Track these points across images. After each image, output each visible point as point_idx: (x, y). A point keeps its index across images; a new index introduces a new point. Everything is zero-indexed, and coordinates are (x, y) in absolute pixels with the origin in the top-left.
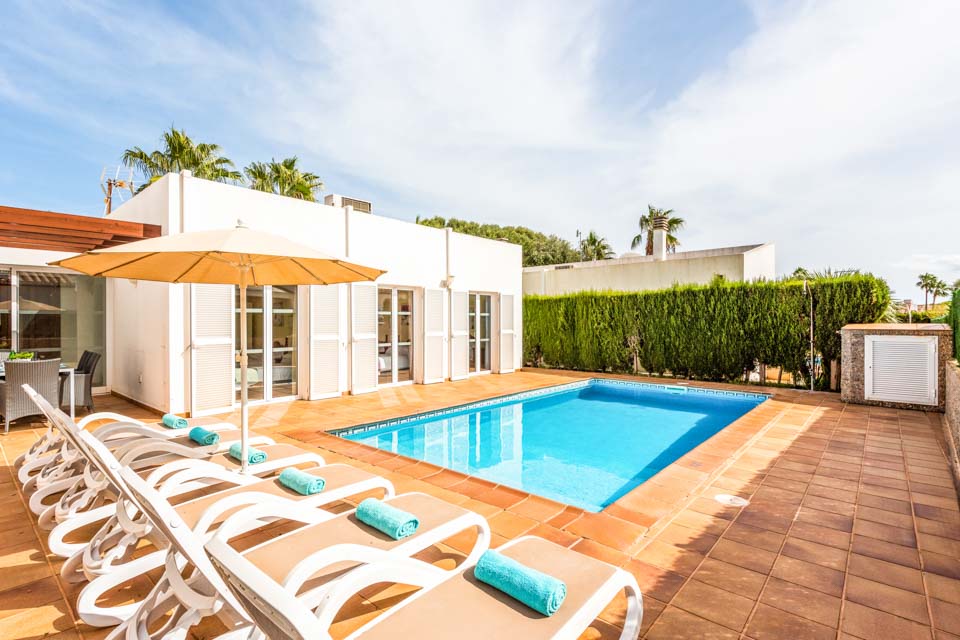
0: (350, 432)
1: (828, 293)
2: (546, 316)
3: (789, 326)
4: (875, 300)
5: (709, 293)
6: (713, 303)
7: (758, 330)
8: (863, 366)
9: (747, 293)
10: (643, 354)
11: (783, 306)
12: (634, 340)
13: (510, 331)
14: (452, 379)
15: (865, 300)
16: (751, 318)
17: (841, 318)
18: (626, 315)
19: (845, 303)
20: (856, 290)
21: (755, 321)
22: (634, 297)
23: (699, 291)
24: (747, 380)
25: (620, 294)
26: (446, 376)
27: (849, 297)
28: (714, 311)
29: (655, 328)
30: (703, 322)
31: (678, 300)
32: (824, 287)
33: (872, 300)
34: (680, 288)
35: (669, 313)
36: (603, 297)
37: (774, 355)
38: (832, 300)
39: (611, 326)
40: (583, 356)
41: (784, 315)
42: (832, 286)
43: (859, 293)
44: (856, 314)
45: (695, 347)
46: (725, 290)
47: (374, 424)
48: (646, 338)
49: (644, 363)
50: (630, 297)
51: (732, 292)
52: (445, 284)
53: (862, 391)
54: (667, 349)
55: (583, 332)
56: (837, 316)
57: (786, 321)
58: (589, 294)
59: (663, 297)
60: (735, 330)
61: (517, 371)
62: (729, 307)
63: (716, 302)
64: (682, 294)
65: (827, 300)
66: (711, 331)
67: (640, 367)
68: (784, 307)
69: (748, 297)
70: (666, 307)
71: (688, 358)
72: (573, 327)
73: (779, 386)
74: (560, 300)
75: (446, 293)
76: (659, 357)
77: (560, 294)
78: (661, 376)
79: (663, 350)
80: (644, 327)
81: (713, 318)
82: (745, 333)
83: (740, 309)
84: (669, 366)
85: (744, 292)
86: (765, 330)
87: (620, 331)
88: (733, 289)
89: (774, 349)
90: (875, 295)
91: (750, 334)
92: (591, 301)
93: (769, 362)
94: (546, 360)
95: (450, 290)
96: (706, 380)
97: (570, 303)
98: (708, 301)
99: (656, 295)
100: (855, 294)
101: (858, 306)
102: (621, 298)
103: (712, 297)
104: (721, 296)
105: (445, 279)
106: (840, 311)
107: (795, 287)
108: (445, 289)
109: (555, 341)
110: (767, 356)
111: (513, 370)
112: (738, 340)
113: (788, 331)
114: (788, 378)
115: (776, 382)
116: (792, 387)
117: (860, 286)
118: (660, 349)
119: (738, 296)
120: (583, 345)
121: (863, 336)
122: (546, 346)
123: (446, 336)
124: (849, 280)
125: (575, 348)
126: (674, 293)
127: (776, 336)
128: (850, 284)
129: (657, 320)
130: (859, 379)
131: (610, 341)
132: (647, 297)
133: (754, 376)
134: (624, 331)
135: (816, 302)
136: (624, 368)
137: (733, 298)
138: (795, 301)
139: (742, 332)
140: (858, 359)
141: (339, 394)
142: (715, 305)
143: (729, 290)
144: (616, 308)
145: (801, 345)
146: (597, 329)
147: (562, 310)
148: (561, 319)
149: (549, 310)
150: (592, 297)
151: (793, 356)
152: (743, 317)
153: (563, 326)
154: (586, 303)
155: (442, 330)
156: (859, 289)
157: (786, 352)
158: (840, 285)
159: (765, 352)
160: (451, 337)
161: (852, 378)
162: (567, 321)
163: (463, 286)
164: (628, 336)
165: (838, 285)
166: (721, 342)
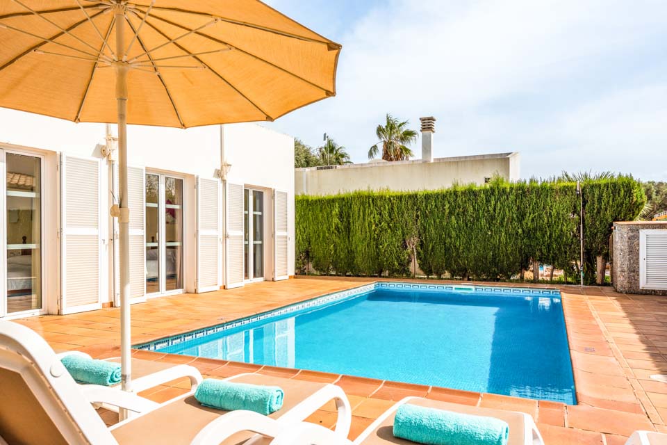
0: (152, 348)
1: (597, 193)
2: (317, 218)
3: (563, 225)
4: (635, 199)
5: (489, 193)
6: (493, 202)
7: (535, 229)
8: (638, 259)
9: (524, 192)
10: (422, 256)
11: (556, 206)
12: (413, 242)
13: (284, 234)
14: (228, 287)
15: (627, 199)
16: (528, 217)
17: (606, 217)
18: (406, 215)
19: (611, 203)
20: (620, 190)
21: (533, 220)
22: (413, 197)
23: (480, 191)
24: (522, 278)
25: (399, 194)
26: (221, 284)
27: (614, 196)
28: (495, 210)
29: (436, 228)
30: (483, 222)
31: (459, 199)
32: (592, 187)
33: (632, 199)
34: (461, 188)
35: (451, 213)
36: (381, 197)
37: (549, 252)
38: (600, 199)
39: (390, 227)
40: (358, 260)
41: (558, 214)
42: (599, 186)
43: (622, 193)
44: (620, 213)
45: (475, 248)
46: (504, 190)
47: (178, 337)
48: (426, 239)
49: (421, 266)
50: (410, 197)
51: (511, 191)
52: (219, 174)
53: (637, 281)
54: (447, 250)
55: (359, 234)
56: (604, 214)
57: (559, 219)
58: (366, 194)
59: (444, 196)
60: (514, 229)
61: (290, 277)
62: (508, 207)
63: (496, 202)
64: (463, 193)
65: (596, 200)
66: (491, 231)
67: (418, 270)
68: (558, 205)
69: (525, 197)
70: (447, 206)
71: (468, 259)
72: (348, 229)
73: (552, 282)
74: (333, 200)
75: (221, 185)
76: (439, 258)
77: (333, 193)
78: (440, 278)
79: (443, 251)
80: (425, 228)
81: (493, 218)
82: (523, 231)
83: (519, 208)
84: (449, 267)
85: (522, 191)
86: (541, 229)
87: (399, 232)
88: (512, 189)
89: (549, 246)
90: (635, 194)
91: (528, 234)
92: (367, 201)
93: (543, 260)
94: (317, 267)
95: (224, 182)
96: (485, 280)
97: (345, 204)
98: (488, 201)
99: (437, 195)
100: (619, 194)
101: (622, 204)
102: (400, 198)
103: (493, 197)
104: (500, 196)
105: (219, 168)
106: (606, 210)
107: (567, 187)
108: (219, 180)
109: (328, 244)
110: (542, 253)
111: (287, 277)
112: (517, 239)
113: (561, 230)
114: (560, 274)
115: (548, 279)
116: (563, 283)
117: (623, 187)
118: (440, 251)
119: (517, 196)
120: (359, 249)
121: (638, 230)
122: (318, 250)
123: (221, 236)
124: (614, 181)
125: (351, 252)
126: (455, 193)
127: (551, 234)
128: (615, 185)
129: (438, 220)
130: (634, 270)
131: (389, 242)
132: (428, 197)
133: (528, 275)
134: (403, 233)
135: (585, 202)
136: (402, 271)
137: (512, 197)
138: (567, 200)
139: (520, 231)
140: (633, 252)
141: (99, 306)
142: (495, 205)
143: (508, 190)
144: (396, 209)
145: (572, 243)
146: (375, 231)
147: (336, 211)
148: (336, 220)
149: (321, 211)
150: (369, 197)
151: (566, 252)
152: (522, 216)
153: (337, 228)
154: (363, 204)
155: (217, 228)
156: (622, 190)
157: (559, 249)
158: (607, 185)
159: (541, 250)
160: (226, 237)
161: (629, 269)
162: (342, 221)
163: (239, 177)
164: (407, 237)
165: (605, 185)
166: (500, 242)
